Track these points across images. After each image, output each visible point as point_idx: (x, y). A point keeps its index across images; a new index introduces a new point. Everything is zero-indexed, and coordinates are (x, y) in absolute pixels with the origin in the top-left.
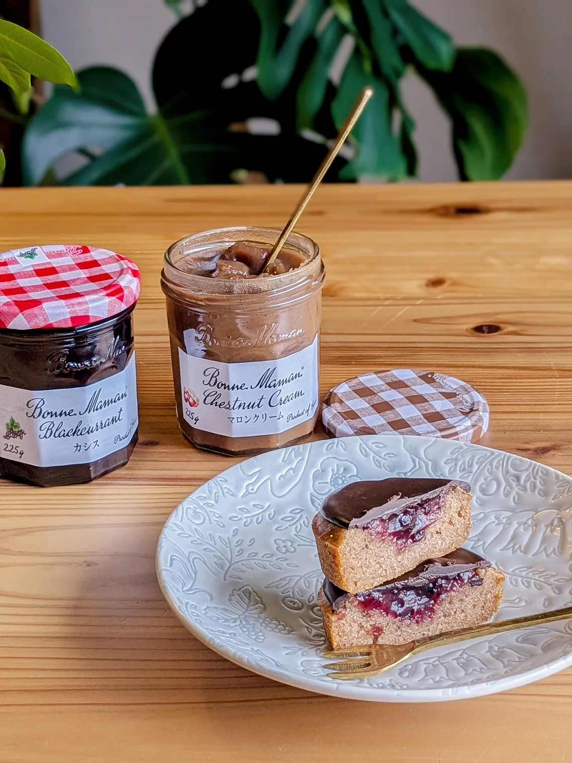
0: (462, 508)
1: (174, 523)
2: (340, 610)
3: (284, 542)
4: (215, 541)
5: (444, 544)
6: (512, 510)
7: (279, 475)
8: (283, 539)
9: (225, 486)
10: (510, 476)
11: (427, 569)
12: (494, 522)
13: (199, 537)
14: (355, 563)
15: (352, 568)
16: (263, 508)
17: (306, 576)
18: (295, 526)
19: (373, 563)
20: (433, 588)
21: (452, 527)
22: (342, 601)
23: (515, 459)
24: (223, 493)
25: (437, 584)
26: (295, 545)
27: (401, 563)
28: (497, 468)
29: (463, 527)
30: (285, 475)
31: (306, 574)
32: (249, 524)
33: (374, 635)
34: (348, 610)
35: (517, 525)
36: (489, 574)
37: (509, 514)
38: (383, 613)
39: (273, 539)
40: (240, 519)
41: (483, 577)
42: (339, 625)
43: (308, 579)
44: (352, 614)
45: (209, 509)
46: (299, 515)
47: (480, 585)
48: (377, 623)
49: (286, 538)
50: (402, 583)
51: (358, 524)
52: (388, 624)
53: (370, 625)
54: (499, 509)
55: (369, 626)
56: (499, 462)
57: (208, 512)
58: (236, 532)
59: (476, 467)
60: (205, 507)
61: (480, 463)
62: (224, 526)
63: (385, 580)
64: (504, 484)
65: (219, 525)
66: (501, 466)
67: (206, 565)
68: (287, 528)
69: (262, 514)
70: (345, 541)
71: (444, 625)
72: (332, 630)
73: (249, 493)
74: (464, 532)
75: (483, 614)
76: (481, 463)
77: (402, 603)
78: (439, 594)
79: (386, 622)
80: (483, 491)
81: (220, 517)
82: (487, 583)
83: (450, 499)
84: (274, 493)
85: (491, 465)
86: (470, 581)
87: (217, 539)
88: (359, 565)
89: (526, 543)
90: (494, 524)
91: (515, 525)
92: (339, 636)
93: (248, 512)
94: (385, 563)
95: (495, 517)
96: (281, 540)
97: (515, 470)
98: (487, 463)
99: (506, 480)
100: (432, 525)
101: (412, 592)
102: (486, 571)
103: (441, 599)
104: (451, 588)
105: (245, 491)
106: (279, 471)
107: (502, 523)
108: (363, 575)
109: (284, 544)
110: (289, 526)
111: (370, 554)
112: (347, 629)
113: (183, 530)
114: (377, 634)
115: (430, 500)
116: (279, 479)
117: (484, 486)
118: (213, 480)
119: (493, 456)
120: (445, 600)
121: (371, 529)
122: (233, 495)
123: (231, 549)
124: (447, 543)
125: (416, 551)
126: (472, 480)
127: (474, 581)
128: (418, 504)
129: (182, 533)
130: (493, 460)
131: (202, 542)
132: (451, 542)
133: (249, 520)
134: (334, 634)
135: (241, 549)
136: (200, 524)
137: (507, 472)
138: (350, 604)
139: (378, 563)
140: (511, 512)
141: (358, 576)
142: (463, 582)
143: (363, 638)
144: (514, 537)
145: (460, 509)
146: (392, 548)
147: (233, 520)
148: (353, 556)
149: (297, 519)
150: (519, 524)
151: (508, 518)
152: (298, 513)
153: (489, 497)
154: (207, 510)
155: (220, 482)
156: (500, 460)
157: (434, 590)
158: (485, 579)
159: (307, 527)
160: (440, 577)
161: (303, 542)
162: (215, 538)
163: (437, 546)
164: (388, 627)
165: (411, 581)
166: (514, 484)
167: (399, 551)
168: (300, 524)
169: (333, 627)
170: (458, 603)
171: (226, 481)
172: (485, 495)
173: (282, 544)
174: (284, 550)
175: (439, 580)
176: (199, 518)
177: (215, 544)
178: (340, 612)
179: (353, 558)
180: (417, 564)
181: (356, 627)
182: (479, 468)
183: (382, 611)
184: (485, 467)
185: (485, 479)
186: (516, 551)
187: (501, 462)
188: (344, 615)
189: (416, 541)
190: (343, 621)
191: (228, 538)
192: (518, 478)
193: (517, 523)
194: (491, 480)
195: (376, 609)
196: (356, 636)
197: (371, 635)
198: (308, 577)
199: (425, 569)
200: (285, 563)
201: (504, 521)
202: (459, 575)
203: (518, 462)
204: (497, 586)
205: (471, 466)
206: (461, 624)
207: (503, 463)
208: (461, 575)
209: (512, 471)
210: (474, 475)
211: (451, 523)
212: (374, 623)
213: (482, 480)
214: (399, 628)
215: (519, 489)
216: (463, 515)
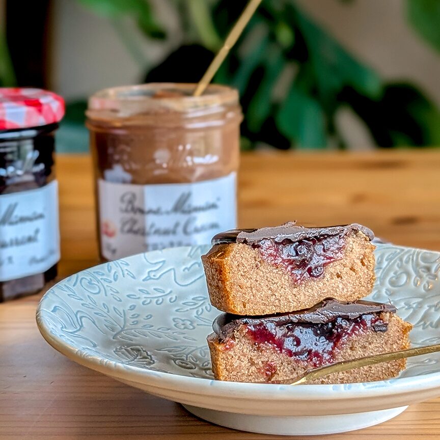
0: (364, 256)
1: (65, 285)
2: (227, 339)
3: (183, 321)
4: (108, 309)
5: (345, 290)
6: (422, 296)
7: (184, 267)
8: (183, 319)
9: (126, 268)
10: (420, 268)
11: (325, 306)
12: (404, 307)
13: (91, 303)
14: (244, 281)
15: (240, 286)
16: (164, 293)
17: (203, 348)
18: (195, 311)
19: (265, 288)
20: (332, 328)
21: (354, 274)
22: (230, 328)
23: (425, 253)
24: (123, 274)
25: (336, 323)
26: (195, 325)
27: (296, 298)
28: (407, 262)
29: (366, 277)
30: (190, 268)
31: (203, 347)
32: (148, 304)
33: (267, 374)
34: (237, 340)
35: (428, 308)
36: (394, 320)
37: (420, 300)
38: (277, 349)
39: (171, 318)
40: (139, 298)
41: (387, 322)
42: (227, 358)
43: (205, 350)
44: (241, 346)
45: (105, 284)
46: (202, 302)
47: (384, 331)
48: (270, 360)
49: (185, 318)
50: (297, 317)
51: (247, 238)
52: (282, 363)
53: (262, 362)
54: (409, 297)
55: (260, 363)
56: (408, 257)
57: (105, 286)
58: (133, 308)
59: (385, 264)
60: (102, 281)
61: (389, 260)
62: (120, 301)
63: (278, 311)
64: (414, 275)
65: (116, 299)
66: (411, 260)
67: (95, 324)
68: (187, 310)
69: (163, 297)
70: (232, 254)
71: (345, 374)
72: (218, 363)
73: (151, 279)
74: (368, 283)
75: (389, 368)
76: (391, 259)
77: (298, 342)
78: (339, 336)
79: (280, 361)
80: (392, 283)
81: (118, 292)
82: (393, 329)
83: (351, 243)
84: (178, 282)
85: (401, 260)
86: (373, 324)
87: (111, 309)
88: (248, 284)
89: (437, 319)
90: (404, 309)
91: (426, 308)
92: (227, 370)
93: (148, 293)
94: (278, 291)
95: (405, 303)
96: (181, 320)
97: (425, 262)
98: (397, 259)
99: (417, 272)
100: (332, 264)
101: (310, 330)
102: (391, 317)
103: (342, 342)
104: (353, 331)
105: (147, 275)
106: (184, 263)
107: (412, 308)
108: (252, 297)
109: (182, 322)
110: (191, 309)
111: (261, 276)
112: (236, 363)
113: (74, 293)
114: (270, 373)
115: (329, 236)
116: (184, 270)
117: (394, 279)
118: (115, 262)
119: (402, 253)
120: (346, 344)
121: (262, 249)
122: (134, 277)
123: (125, 319)
124: (349, 290)
125: (314, 288)
126: (381, 274)
127: (378, 326)
128: (315, 237)
129: (74, 295)
130: (403, 255)
131: (94, 307)
132: (354, 290)
133: (148, 301)
134: (221, 367)
135: (137, 321)
136: (95, 294)
137: (417, 265)
138: (238, 333)
139: (270, 289)
140: (422, 298)
141: (247, 297)
142: (366, 326)
143: (254, 376)
144: (424, 318)
145: (362, 257)
146: (287, 277)
147: (131, 298)
148: (242, 272)
149: (199, 305)
150: (430, 307)
151: (420, 303)
152: (201, 300)
153: (399, 288)
154: (104, 284)
155: (121, 265)
156: (410, 255)
157: (333, 330)
158: (390, 325)
159: (209, 311)
160: (340, 316)
161: (203, 323)
162: (109, 307)
163: (337, 290)
164: (282, 368)
165: (307, 317)
166: (425, 275)
167: (295, 283)
168: (202, 309)
169: (220, 359)
170: (360, 349)
171: (127, 264)
172: (394, 286)
173: (181, 322)
174: (183, 327)
175: (339, 320)
176: (94, 288)
177: (108, 312)
178: (228, 341)
179: (242, 275)
180: (315, 303)
181: (245, 363)
182: (388, 264)
183: (275, 345)
184: (395, 262)
185: (395, 273)
186: (427, 327)
187: (411, 257)
188: (232, 346)
189: (313, 276)
190: (232, 353)
191: (124, 311)
192: (428, 269)
193: (428, 306)
194: (401, 273)
195: (268, 342)
196: (246, 372)
197: (262, 373)
198: (205, 349)
199: (323, 306)
200: (182, 336)
201: (414, 306)
202: (360, 317)
203: (428, 255)
204: (403, 337)
205: (380, 263)
206: (364, 376)
207: (413, 257)
208: (364, 317)
209: (422, 264)
210: (384, 270)
211: (352, 269)
212: (266, 360)
213: (392, 274)
214: (295, 369)
215: (430, 278)
216: (366, 264)
